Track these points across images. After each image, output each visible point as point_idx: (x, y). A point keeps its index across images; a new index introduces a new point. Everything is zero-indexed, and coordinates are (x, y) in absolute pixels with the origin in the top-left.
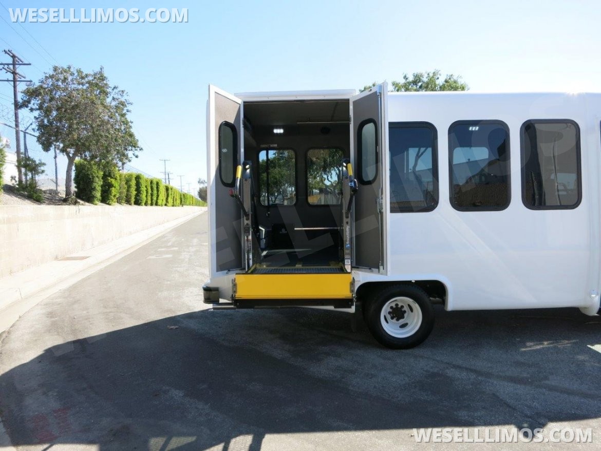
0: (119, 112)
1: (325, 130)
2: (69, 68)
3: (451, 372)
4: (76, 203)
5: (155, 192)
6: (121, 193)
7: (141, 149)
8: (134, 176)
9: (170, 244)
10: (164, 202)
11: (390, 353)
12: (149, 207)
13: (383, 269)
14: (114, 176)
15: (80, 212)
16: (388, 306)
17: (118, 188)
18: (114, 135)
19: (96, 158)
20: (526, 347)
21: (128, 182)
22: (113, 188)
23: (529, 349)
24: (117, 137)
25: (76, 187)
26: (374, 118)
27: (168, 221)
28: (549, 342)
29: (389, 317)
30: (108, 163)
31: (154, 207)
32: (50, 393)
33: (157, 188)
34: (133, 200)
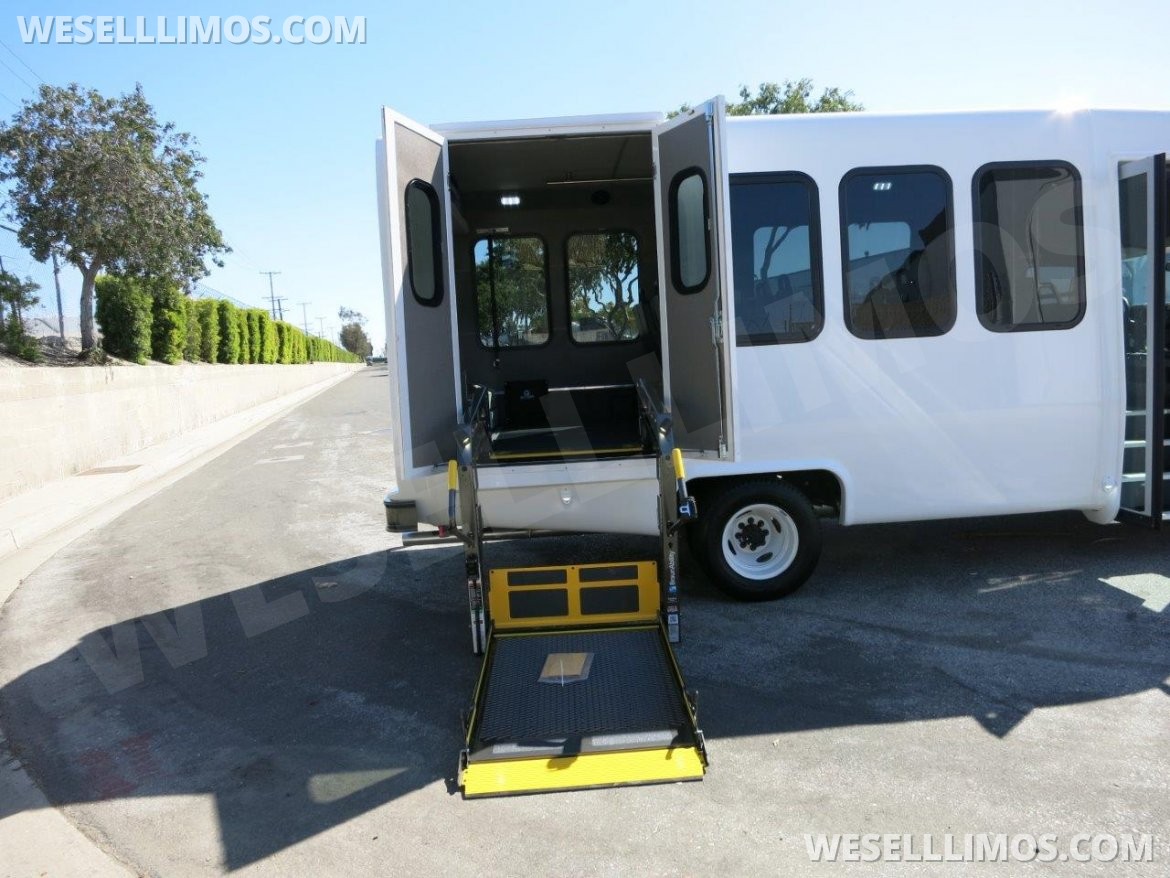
0: (179, 176)
1: (601, 197)
2: (73, 89)
3: (855, 636)
4: (103, 362)
5: (257, 335)
6: (190, 340)
7: (229, 250)
8: (216, 306)
9: (295, 435)
10: (276, 356)
11: (742, 609)
12: (247, 367)
13: (727, 450)
14: (174, 305)
15: (115, 379)
16: (734, 522)
17: (185, 330)
18: (173, 223)
19: (139, 271)
20: (989, 586)
21: (203, 317)
22: (175, 331)
23: (995, 589)
24: (178, 226)
25: (100, 331)
26: (701, 165)
27: (285, 394)
28: (1028, 576)
29: (736, 544)
30: (162, 279)
31: (257, 367)
32: (107, 713)
33: (261, 328)
34: (215, 354)
